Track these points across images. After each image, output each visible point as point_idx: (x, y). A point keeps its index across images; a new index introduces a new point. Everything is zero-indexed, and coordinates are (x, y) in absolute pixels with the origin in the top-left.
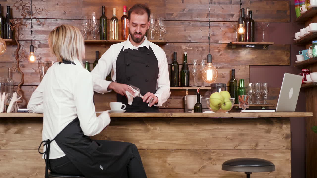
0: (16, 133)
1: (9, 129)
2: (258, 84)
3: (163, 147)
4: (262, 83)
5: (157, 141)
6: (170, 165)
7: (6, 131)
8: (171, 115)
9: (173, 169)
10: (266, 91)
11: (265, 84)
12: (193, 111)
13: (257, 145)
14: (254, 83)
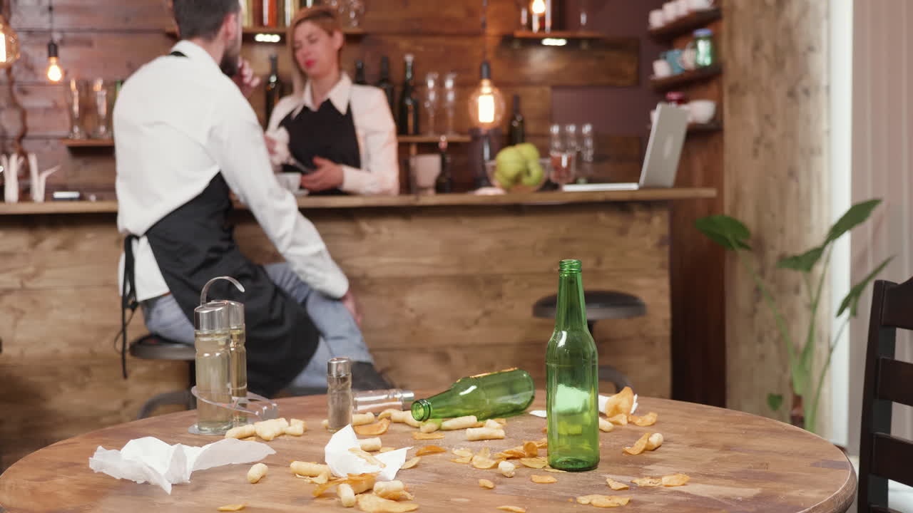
0: (59, 248)
1: (40, 240)
2: (572, 129)
3: (398, 272)
4: (579, 126)
5: (384, 260)
6: (412, 310)
7: (34, 245)
8: (417, 199)
9: (418, 320)
10: (589, 143)
11: (587, 129)
12: (431, 192)
13: (599, 262)
14: (563, 124)
